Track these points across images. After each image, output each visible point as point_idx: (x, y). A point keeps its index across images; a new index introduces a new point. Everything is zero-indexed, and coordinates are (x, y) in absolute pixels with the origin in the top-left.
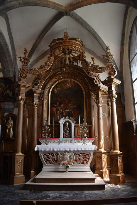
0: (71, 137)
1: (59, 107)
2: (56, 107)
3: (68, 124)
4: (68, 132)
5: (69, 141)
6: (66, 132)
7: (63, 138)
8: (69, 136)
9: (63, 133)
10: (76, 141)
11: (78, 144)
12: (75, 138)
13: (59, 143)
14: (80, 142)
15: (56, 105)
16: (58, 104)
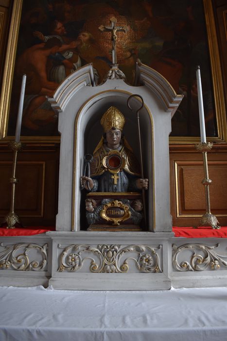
0: (144, 223)
1: (64, 47)
5: (131, 258)
7: (84, 226)
8: (126, 210)
9: (84, 192)
10: (184, 255)
11: (205, 277)
12: (180, 234)
13: (46, 271)
14: (213, 259)
15: (51, 37)
16: (63, 28)
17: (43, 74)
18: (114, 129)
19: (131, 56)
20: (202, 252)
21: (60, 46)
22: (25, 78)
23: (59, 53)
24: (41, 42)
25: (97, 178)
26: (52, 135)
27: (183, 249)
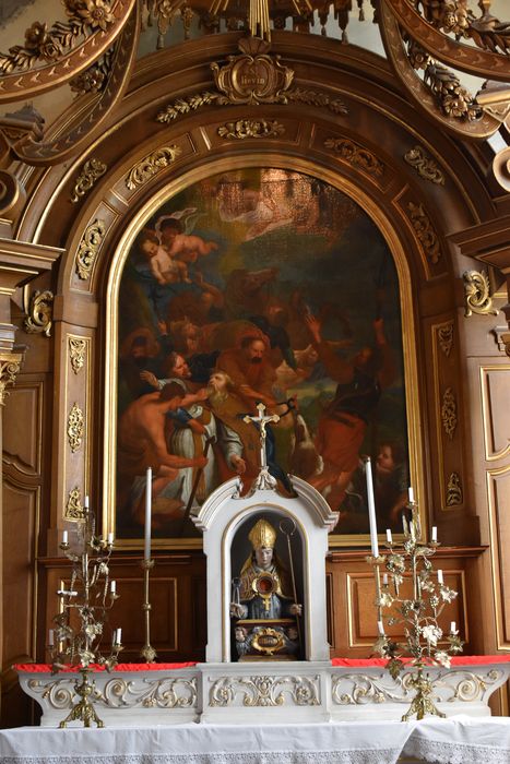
0: (298, 651)
1: (190, 398)
2: (167, 394)
3: (268, 536)
4: (271, 604)
5: (286, 689)
6: (253, 604)
7: (235, 657)
8: (280, 638)
9: (234, 620)
10: (345, 687)
11: (367, 711)
12: (338, 664)
13: (196, 707)
14: (378, 691)
15: (169, 381)
16: (186, 366)
17: (161, 443)
18: (264, 547)
19: (288, 411)
20: (365, 684)
21: (183, 397)
22: (150, 472)
23: (181, 408)
24: (153, 389)
25: (247, 603)
26: (180, 535)
27: (344, 679)
